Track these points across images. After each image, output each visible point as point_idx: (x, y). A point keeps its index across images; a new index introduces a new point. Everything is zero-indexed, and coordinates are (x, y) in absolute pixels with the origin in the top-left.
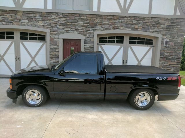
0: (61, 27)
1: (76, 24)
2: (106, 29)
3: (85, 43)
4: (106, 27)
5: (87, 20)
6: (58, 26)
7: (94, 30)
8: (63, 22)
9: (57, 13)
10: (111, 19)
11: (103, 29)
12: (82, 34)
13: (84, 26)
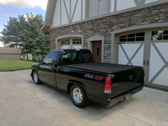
0: (90, 32)
1: (98, 27)
2: (122, 27)
3: (105, 43)
4: (122, 25)
5: (106, 22)
6: (88, 31)
7: (112, 30)
8: (91, 28)
9: (88, 21)
10: (127, 16)
11: (119, 28)
12: (103, 35)
13: (104, 28)
